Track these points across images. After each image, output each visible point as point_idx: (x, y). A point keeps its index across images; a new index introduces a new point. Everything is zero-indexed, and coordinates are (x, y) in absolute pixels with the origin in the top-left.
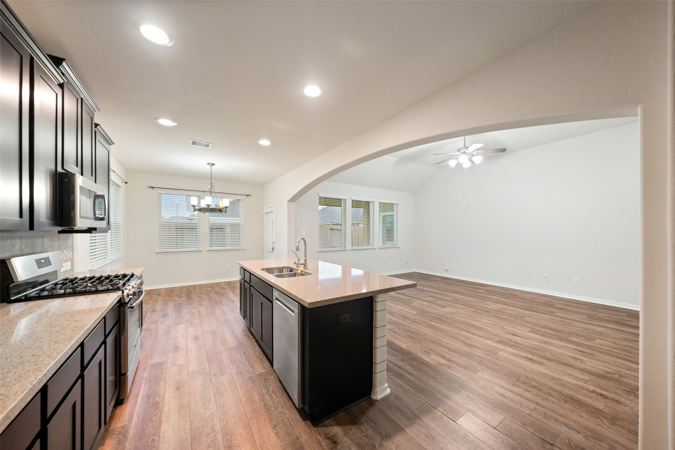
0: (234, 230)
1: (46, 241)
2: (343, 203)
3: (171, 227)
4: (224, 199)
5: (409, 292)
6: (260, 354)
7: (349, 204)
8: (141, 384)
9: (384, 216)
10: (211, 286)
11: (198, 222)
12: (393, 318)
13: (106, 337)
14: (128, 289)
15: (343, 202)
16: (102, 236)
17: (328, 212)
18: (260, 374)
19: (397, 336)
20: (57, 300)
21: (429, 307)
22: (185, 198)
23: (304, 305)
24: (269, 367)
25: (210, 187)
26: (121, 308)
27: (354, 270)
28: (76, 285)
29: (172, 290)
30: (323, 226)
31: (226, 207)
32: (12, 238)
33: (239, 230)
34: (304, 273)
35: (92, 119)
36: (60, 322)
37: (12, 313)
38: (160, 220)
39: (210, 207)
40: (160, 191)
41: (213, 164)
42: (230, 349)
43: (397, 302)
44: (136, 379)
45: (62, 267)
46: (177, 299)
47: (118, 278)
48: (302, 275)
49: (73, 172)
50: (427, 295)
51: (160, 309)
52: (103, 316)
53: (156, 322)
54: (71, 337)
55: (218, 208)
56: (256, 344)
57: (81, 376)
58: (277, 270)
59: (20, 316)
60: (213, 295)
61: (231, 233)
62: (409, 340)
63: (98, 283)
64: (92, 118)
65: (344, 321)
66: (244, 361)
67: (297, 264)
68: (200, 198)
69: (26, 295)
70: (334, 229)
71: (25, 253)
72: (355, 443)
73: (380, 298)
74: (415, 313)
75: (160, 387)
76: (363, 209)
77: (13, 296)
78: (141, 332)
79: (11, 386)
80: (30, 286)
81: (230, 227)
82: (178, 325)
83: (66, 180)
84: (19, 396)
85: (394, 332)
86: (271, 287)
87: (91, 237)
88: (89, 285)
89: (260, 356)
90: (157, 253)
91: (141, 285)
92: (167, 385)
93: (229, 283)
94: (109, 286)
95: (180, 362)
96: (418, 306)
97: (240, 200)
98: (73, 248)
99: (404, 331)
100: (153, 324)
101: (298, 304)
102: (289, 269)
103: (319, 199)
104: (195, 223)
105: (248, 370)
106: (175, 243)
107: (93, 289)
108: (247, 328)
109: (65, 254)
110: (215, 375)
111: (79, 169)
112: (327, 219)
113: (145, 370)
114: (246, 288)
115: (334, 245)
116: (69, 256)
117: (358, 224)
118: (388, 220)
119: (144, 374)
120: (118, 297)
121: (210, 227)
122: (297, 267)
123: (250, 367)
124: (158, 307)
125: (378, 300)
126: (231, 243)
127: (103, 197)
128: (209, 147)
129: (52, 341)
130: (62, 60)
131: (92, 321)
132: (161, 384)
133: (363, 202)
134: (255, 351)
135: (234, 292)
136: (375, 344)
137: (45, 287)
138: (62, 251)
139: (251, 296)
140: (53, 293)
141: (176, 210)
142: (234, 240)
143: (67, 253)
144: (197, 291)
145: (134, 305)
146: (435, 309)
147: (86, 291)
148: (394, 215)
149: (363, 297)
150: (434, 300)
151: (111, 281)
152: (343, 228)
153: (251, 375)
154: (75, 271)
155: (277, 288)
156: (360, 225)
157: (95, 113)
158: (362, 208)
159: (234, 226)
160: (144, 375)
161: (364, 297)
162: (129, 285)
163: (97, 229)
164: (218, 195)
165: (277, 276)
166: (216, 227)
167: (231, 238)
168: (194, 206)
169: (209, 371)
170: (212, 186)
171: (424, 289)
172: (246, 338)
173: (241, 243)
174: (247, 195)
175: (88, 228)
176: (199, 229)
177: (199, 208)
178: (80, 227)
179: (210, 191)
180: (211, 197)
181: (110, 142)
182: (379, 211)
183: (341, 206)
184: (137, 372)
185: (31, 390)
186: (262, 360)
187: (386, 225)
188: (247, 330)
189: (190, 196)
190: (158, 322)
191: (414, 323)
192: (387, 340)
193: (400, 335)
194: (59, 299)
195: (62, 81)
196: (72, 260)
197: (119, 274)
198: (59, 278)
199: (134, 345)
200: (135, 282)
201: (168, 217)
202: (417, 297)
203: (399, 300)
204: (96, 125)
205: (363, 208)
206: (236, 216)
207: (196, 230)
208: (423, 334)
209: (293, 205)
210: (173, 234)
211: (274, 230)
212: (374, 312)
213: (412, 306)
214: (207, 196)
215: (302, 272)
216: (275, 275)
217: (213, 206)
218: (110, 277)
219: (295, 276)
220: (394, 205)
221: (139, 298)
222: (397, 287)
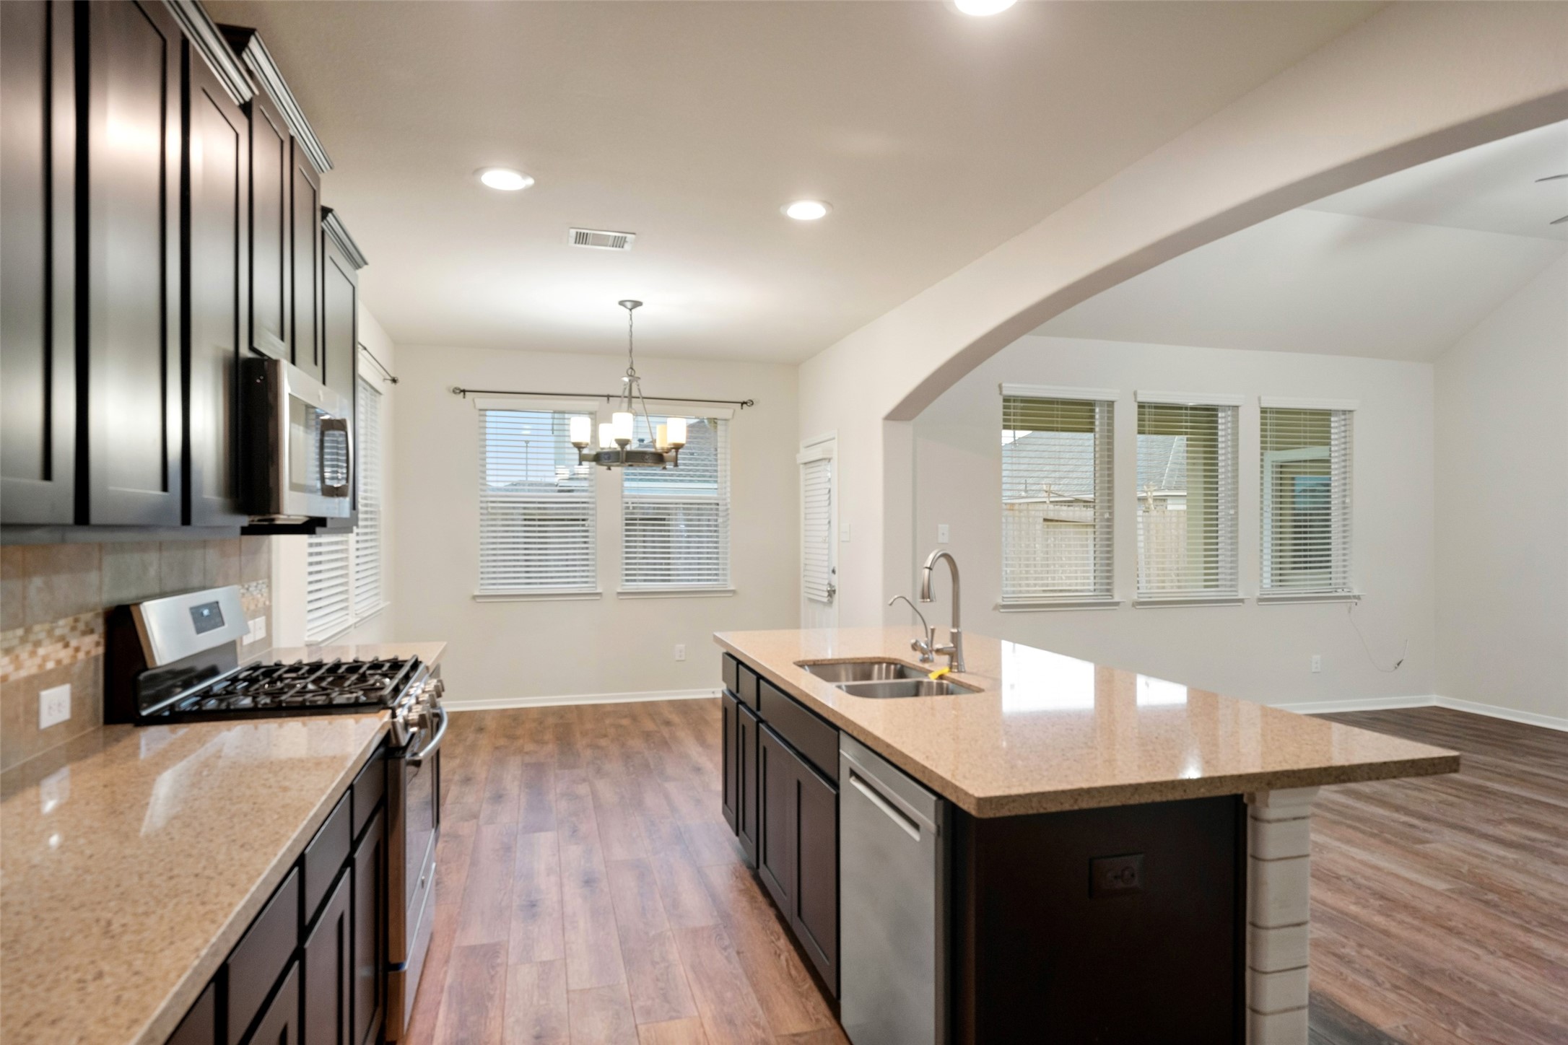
0: (699, 526)
1: (212, 555)
2: (1101, 418)
3: (512, 514)
4: (669, 420)
5: (1409, 792)
6: (794, 965)
7: (1126, 418)
8: (439, 1003)
9: (1281, 467)
10: (630, 712)
11: (590, 497)
12: (1330, 898)
13: (354, 845)
14: (407, 706)
15: (1101, 412)
16: (336, 543)
17: (1032, 454)
18: (795, 1035)
19: (1352, 977)
20: (239, 724)
21: (1519, 871)
22: (550, 421)
23: (961, 805)
24: (826, 1016)
25: (626, 379)
26: (390, 761)
27: (1147, 684)
28: (279, 685)
29: (516, 717)
30: (1016, 507)
31: (677, 447)
32: (142, 547)
33: (716, 526)
34: (951, 686)
35: (315, 194)
36: (249, 787)
37: (143, 754)
38: (482, 493)
39: (628, 448)
40: (482, 401)
41: (637, 304)
42: (695, 932)
43: (1350, 831)
44: (425, 985)
45: (248, 632)
46: (530, 747)
47: (379, 672)
48: (942, 690)
49: (274, 357)
50: (1506, 816)
51: (483, 775)
52: (348, 783)
53: (475, 816)
54: (277, 836)
55: (652, 450)
56: (777, 928)
57: (299, 954)
58: (850, 668)
59: (162, 761)
60: (636, 744)
61: (689, 537)
62: (1414, 1002)
63: (330, 683)
64: (314, 191)
65: (1120, 885)
66: (739, 983)
67: (923, 651)
68: (596, 418)
69: (172, 706)
70: (1057, 521)
71: (168, 588)
73: (1276, 806)
74: (1441, 886)
75: (490, 1022)
76: (1185, 437)
77: (145, 705)
78: (437, 840)
79: (155, 953)
80: (178, 681)
81: (685, 514)
82: (535, 832)
83: (258, 381)
84: (173, 984)
85: (1340, 957)
86: (831, 728)
87: (311, 545)
88: (311, 687)
89: (793, 972)
90: (475, 597)
91: (439, 695)
92: (510, 1021)
93: (684, 707)
94: (360, 693)
95: (545, 952)
96: (1459, 860)
97: (719, 422)
98: (269, 577)
99: (1388, 959)
100: (467, 820)
101: (934, 798)
102: (892, 667)
103: (1001, 404)
104: (583, 503)
105: (755, 1017)
106: (521, 566)
107: (321, 700)
108: (744, 868)
109: (252, 595)
110: (647, 1012)
111: (284, 347)
112: (1030, 481)
113: (447, 961)
114: (743, 727)
115: (1062, 584)
116: (262, 600)
117: (1163, 499)
118: (1304, 482)
119: (446, 976)
120: (382, 727)
121: (627, 514)
122: (924, 660)
123: (758, 1006)
124: (480, 768)
125: (1271, 813)
126: (690, 569)
127: (340, 425)
128: (627, 246)
129: (234, 841)
130: (249, 33)
131: (323, 794)
132: (492, 1014)
133: (1186, 408)
134: (776, 953)
135: (701, 740)
136: (1253, 992)
137: (211, 687)
138: (246, 586)
139: (762, 755)
140: (229, 705)
141: (524, 461)
142: (699, 558)
143: (257, 592)
144: (589, 726)
145: (421, 755)
146: (1549, 880)
147: (305, 704)
148: (1333, 460)
149: (1201, 796)
150: (1543, 841)
151: (363, 679)
152: (1102, 514)
153: (763, 1036)
154: (275, 645)
155: (855, 734)
156: (1169, 502)
157: (321, 175)
158: (1180, 433)
159: (698, 509)
160: (444, 978)
161: (1208, 795)
162: (407, 695)
163: (329, 523)
164: (651, 405)
165: (853, 691)
166: (643, 514)
167: (689, 553)
168: (579, 446)
169: (628, 997)
170: (633, 378)
171: (1489, 784)
172: (744, 903)
173: (723, 569)
174: (742, 401)
175: (306, 519)
176: (593, 521)
177: (594, 453)
178: (289, 516)
179: (627, 393)
180: (631, 412)
181: (357, 261)
182: (1259, 445)
183: (1091, 430)
184: (427, 965)
185: (197, 972)
186: (799, 987)
187: (1293, 503)
188: (747, 875)
189: (563, 412)
190: (482, 816)
191: (1438, 932)
192: (1310, 987)
193: (1368, 974)
194: (244, 722)
195: (247, 95)
196: (267, 612)
197: (381, 658)
198: (239, 662)
199: (419, 882)
200: (422, 686)
201: (501, 485)
202: (1450, 820)
203: (1358, 825)
204: (326, 211)
205: (1186, 433)
206: (704, 476)
207: (583, 525)
208: (1486, 988)
209: (906, 428)
210: (518, 537)
211: (834, 523)
212: (1250, 860)
213: (1425, 856)
214: (619, 410)
215: (945, 682)
216: (844, 688)
217: (633, 446)
218: (360, 667)
219: (917, 694)
220: (1333, 419)
221: (432, 738)
222: (1360, 766)
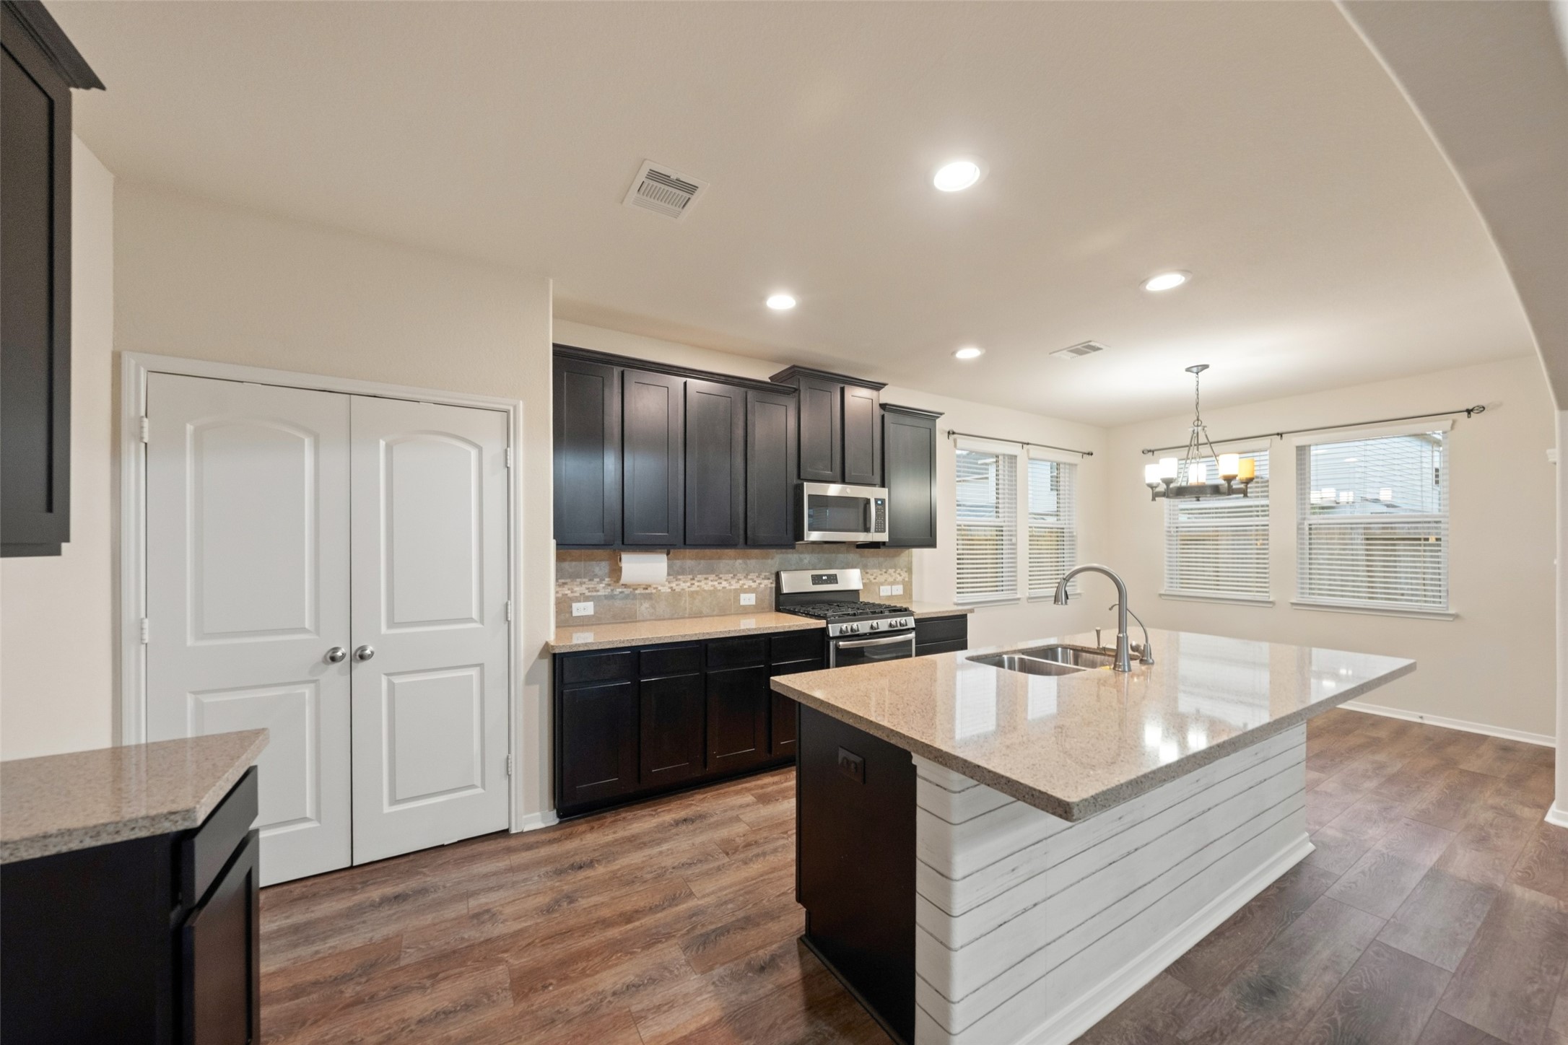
41: (1203, 367)
64: (872, 400)
72: (756, 1001)
90: (1161, 595)
98: (910, 568)
109: (890, 574)
111: (835, 473)
116: (900, 578)
138: (884, 570)
143: (895, 574)
154: (916, 599)
170: (1198, 427)
174: (1465, 409)
177: (1173, 489)
181: (934, 415)
196: (906, 584)
204: (884, 405)
222: (956, 758)
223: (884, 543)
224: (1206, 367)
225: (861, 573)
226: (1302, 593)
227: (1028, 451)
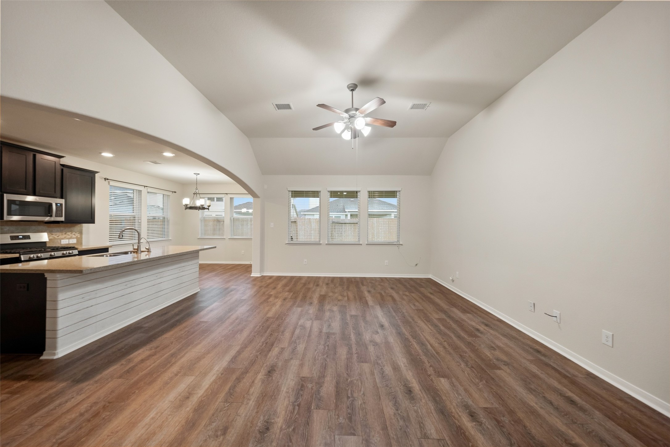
90: (198, 238)
98: (81, 232)
109: (68, 235)
111: (29, 191)
116: (75, 236)
133: (344, 192)
143: (72, 234)
196: (79, 238)
223: (62, 222)
224: (199, 174)
225: (48, 234)
226: (232, 236)
227: (147, 189)
